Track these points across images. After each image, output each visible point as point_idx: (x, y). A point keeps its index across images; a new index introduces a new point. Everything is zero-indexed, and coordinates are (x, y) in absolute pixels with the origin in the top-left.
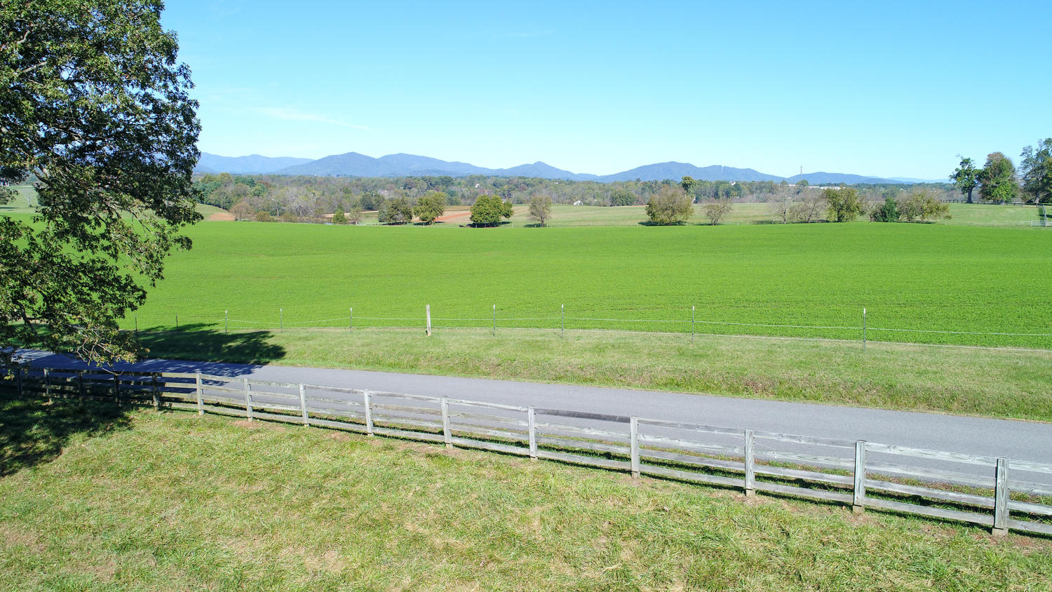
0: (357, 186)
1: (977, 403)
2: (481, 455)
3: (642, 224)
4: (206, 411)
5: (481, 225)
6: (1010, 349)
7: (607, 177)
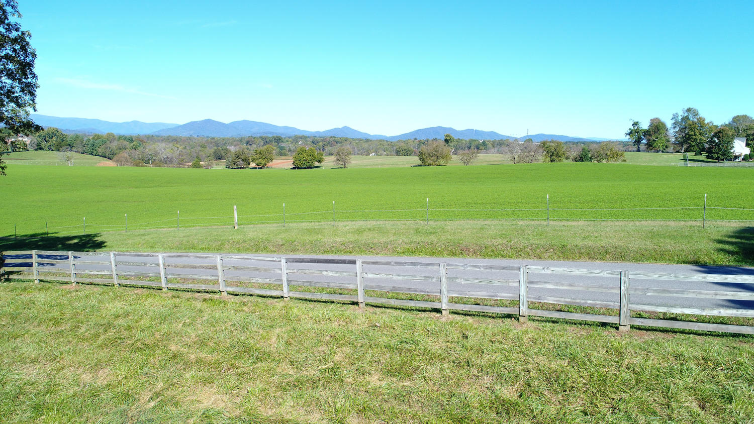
0: (212, 143)
1: (623, 254)
2: (247, 299)
3: (416, 166)
4: (40, 281)
5: (300, 168)
7: (394, 137)
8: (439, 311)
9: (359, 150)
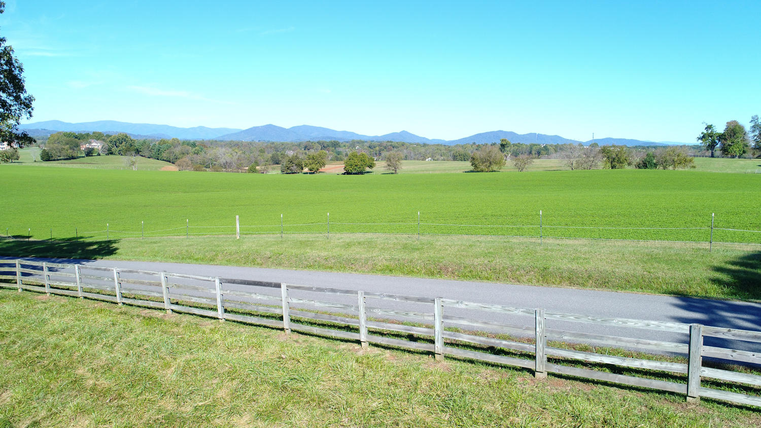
0: (271, 148)
3: (468, 171)
4: (22, 289)
5: (351, 174)
8: (359, 342)
9: (416, 155)
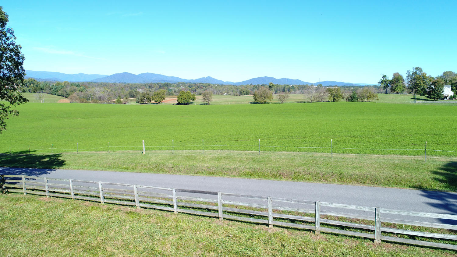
0: (128, 87)
1: (377, 180)
2: (152, 212)
3: (251, 103)
4: (27, 193)
5: (181, 104)
6: (393, 156)
8: (267, 225)
9: (217, 91)
